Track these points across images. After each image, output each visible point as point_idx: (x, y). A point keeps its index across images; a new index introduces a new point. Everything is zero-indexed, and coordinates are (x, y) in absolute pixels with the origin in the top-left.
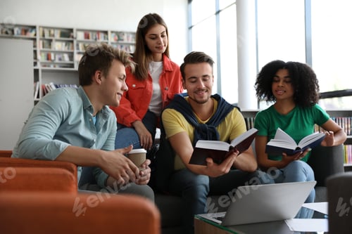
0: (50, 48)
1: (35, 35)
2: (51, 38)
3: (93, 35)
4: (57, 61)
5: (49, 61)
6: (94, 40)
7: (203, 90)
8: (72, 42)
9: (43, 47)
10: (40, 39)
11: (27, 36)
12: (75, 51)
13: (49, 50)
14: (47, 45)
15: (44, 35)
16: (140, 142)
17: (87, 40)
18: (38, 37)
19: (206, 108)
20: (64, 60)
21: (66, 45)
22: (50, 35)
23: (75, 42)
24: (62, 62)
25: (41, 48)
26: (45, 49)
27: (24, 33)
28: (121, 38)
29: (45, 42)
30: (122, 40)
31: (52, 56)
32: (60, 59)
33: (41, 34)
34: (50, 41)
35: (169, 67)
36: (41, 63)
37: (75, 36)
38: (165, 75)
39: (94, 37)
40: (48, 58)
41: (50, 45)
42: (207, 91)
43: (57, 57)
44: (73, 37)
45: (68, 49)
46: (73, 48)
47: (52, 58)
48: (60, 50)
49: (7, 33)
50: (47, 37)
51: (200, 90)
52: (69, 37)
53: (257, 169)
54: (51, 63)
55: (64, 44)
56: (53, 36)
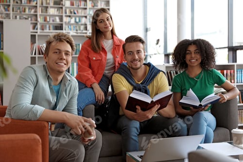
0: (47, 13)
1: (37, 4)
2: (47, 6)
3: (76, 3)
4: (51, 22)
5: (46, 22)
6: (77, 7)
7: (137, 60)
8: (62, 8)
9: (42, 12)
10: (40, 6)
11: (31, 5)
12: (64, 15)
13: (46, 14)
14: (44, 11)
15: (42, 4)
16: (96, 99)
17: (73, 7)
18: (38, 5)
19: (141, 72)
20: (56, 21)
21: (57, 10)
22: (47, 3)
23: (64, 8)
24: (54, 23)
25: (41, 13)
26: (43, 14)
27: (28, 2)
28: (96, 5)
29: (43, 8)
30: (97, 6)
31: (48, 18)
32: (53, 21)
33: (41, 3)
34: (47, 8)
35: (118, 43)
36: (40, 23)
37: (64, 4)
38: (115, 48)
39: (77, 5)
40: (45, 20)
41: (47, 10)
42: (140, 61)
43: (51, 19)
44: (62, 5)
45: (59, 13)
46: (62, 13)
47: (48, 20)
48: (53, 14)
49: (17, 3)
50: (44, 5)
51: (135, 60)
52: (59, 4)
53: (176, 116)
54: (47, 24)
55: (56, 10)
56: (49, 4)
